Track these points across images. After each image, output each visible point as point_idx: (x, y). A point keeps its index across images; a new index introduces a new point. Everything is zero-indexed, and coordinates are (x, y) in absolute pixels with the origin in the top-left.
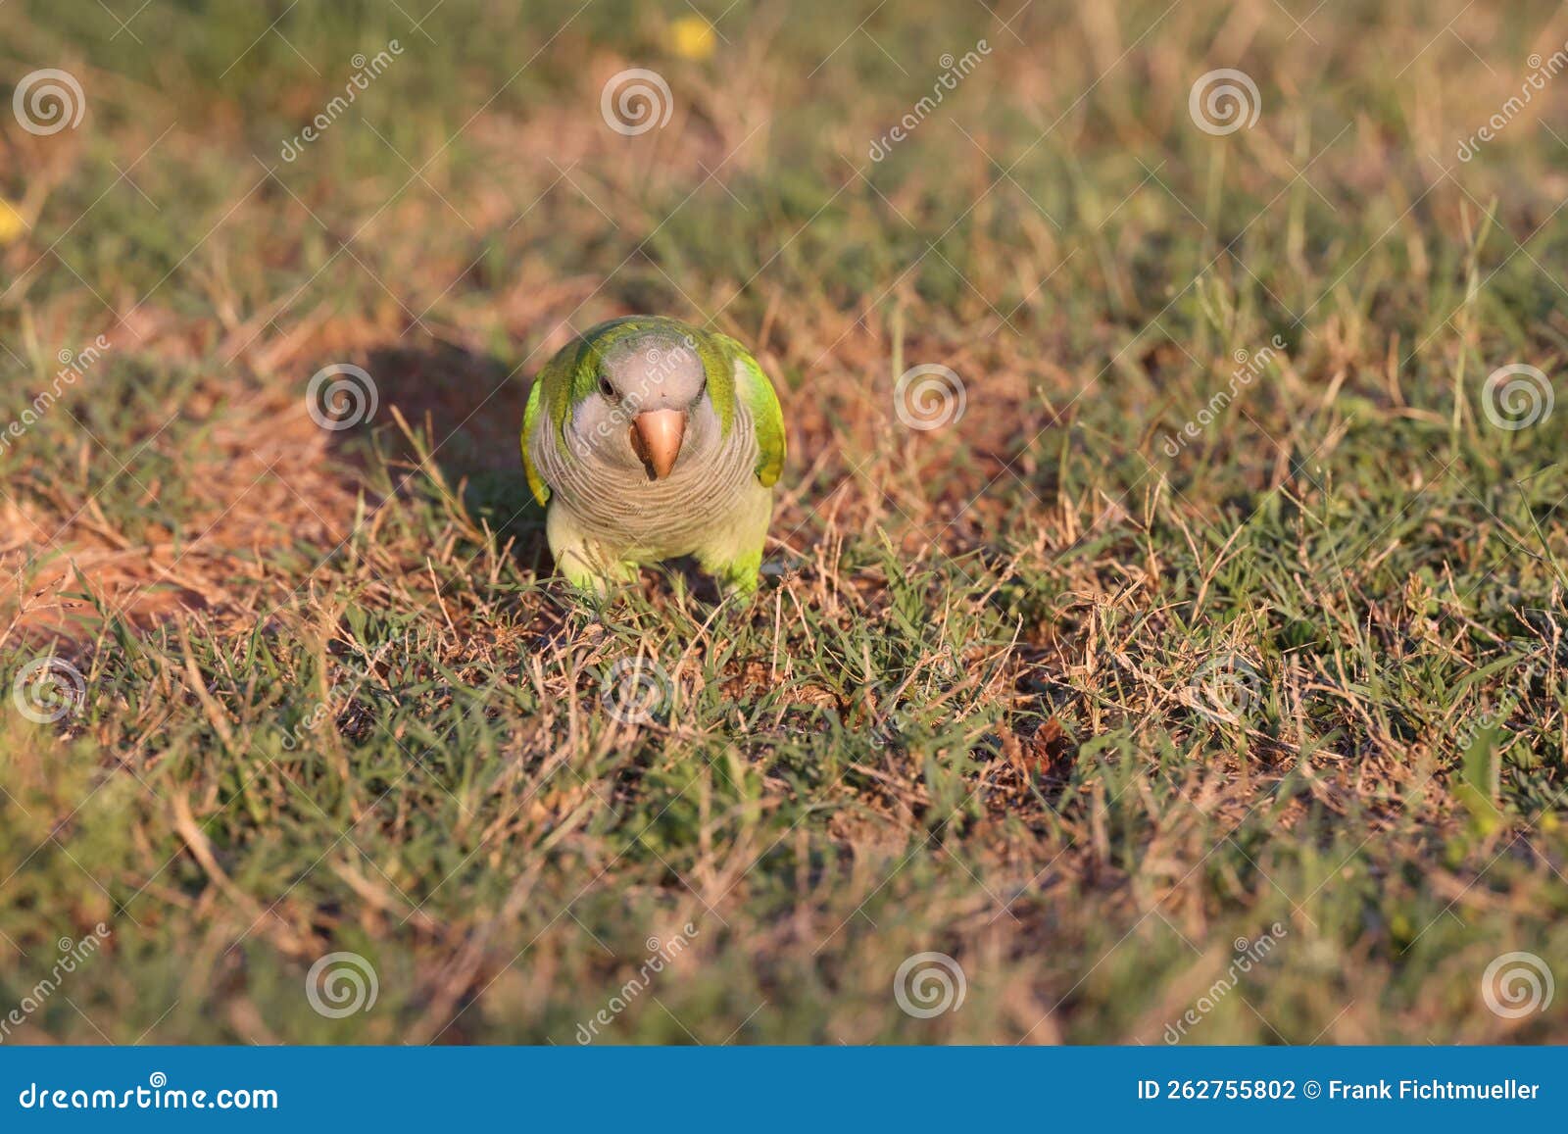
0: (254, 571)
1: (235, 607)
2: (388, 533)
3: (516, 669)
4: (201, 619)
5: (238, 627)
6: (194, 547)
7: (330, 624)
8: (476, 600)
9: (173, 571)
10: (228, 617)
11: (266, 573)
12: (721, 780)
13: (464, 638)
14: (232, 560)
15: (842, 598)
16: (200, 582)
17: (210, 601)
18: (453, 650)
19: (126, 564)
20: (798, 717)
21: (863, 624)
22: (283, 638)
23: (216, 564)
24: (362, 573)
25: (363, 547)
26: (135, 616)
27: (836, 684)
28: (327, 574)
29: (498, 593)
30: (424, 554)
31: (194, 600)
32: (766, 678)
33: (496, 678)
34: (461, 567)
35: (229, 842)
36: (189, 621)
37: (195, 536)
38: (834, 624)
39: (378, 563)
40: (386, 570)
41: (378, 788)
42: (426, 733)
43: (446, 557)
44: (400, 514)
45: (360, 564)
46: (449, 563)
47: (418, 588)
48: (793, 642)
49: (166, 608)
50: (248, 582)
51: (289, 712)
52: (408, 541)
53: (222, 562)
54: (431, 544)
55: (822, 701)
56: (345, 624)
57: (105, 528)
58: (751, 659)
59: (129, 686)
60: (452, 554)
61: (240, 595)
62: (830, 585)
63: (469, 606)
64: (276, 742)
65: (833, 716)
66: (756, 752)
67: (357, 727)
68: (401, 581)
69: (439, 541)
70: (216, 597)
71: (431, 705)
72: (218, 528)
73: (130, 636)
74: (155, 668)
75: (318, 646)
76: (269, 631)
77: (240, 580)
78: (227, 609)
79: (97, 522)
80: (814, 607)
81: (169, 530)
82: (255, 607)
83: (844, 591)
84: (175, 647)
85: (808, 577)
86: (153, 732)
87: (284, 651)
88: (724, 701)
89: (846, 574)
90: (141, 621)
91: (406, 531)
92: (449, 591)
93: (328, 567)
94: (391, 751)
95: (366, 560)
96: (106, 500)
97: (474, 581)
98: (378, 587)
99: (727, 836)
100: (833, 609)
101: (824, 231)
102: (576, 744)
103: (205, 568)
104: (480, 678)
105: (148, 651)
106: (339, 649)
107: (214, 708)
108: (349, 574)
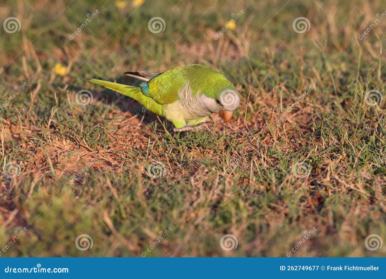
0: (123, 157)
1: (119, 165)
2: (156, 147)
3: (187, 180)
4: (110, 168)
5: (119, 170)
6: (109, 151)
7: (142, 169)
8: (177, 163)
9: (103, 157)
10: (117, 168)
11: (126, 157)
12: (237, 207)
13: (175, 172)
14: (118, 154)
15: (267, 162)
16: (110, 159)
17: (113, 164)
18: (172, 176)
19: (92, 155)
20: (257, 192)
21: (272, 169)
22: (130, 173)
23: (114, 155)
24: (150, 157)
25: (150, 151)
26: (94, 168)
27: (266, 184)
28: (141, 157)
29: (183, 162)
30: (165, 152)
31: (109, 164)
32: (249, 182)
33: (182, 182)
34: (174, 155)
35: (117, 223)
36: (108, 169)
37: (109, 148)
38: (266, 169)
39: (154, 155)
40: (156, 156)
41: (154, 210)
42: (166, 196)
43: (170, 153)
44: (159, 142)
45: (149, 155)
46: (171, 154)
47: (163, 160)
48: (255, 173)
49: (102, 166)
50: (122, 159)
51: (132, 191)
52: (161, 149)
53: (116, 154)
54: (167, 150)
55: (262, 187)
56: (146, 170)
57: (87, 146)
58: (245, 177)
59: (93, 185)
60: (172, 152)
61: (120, 162)
62: (264, 159)
63: (176, 165)
64: (128, 199)
65: (265, 192)
66: (246, 200)
67: (149, 194)
68: (159, 159)
69: (168, 149)
70: (114, 163)
71: (166, 189)
72: (115, 146)
73: (93, 172)
74: (99, 180)
75: (139, 175)
76: (127, 171)
77: (120, 159)
78: (117, 166)
79: (85, 145)
80: (261, 165)
81: (103, 147)
82: (123, 165)
83: (268, 161)
84: (104, 175)
85: (259, 157)
86: (99, 196)
87: (131, 176)
88: (238, 188)
89: (268, 157)
90: (96, 169)
91: (161, 146)
92: (171, 161)
93: (141, 156)
94: (157, 200)
95: (151, 154)
96: (87, 139)
97: (177, 159)
98: (154, 160)
99: (239, 221)
100: (265, 165)
101: (263, 72)
102: (202, 199)
103: (111, 156)
104: (178, 182)
105: (97, 176)
106: (144, 176)
107: (114, 191)
108: (147, 157)
